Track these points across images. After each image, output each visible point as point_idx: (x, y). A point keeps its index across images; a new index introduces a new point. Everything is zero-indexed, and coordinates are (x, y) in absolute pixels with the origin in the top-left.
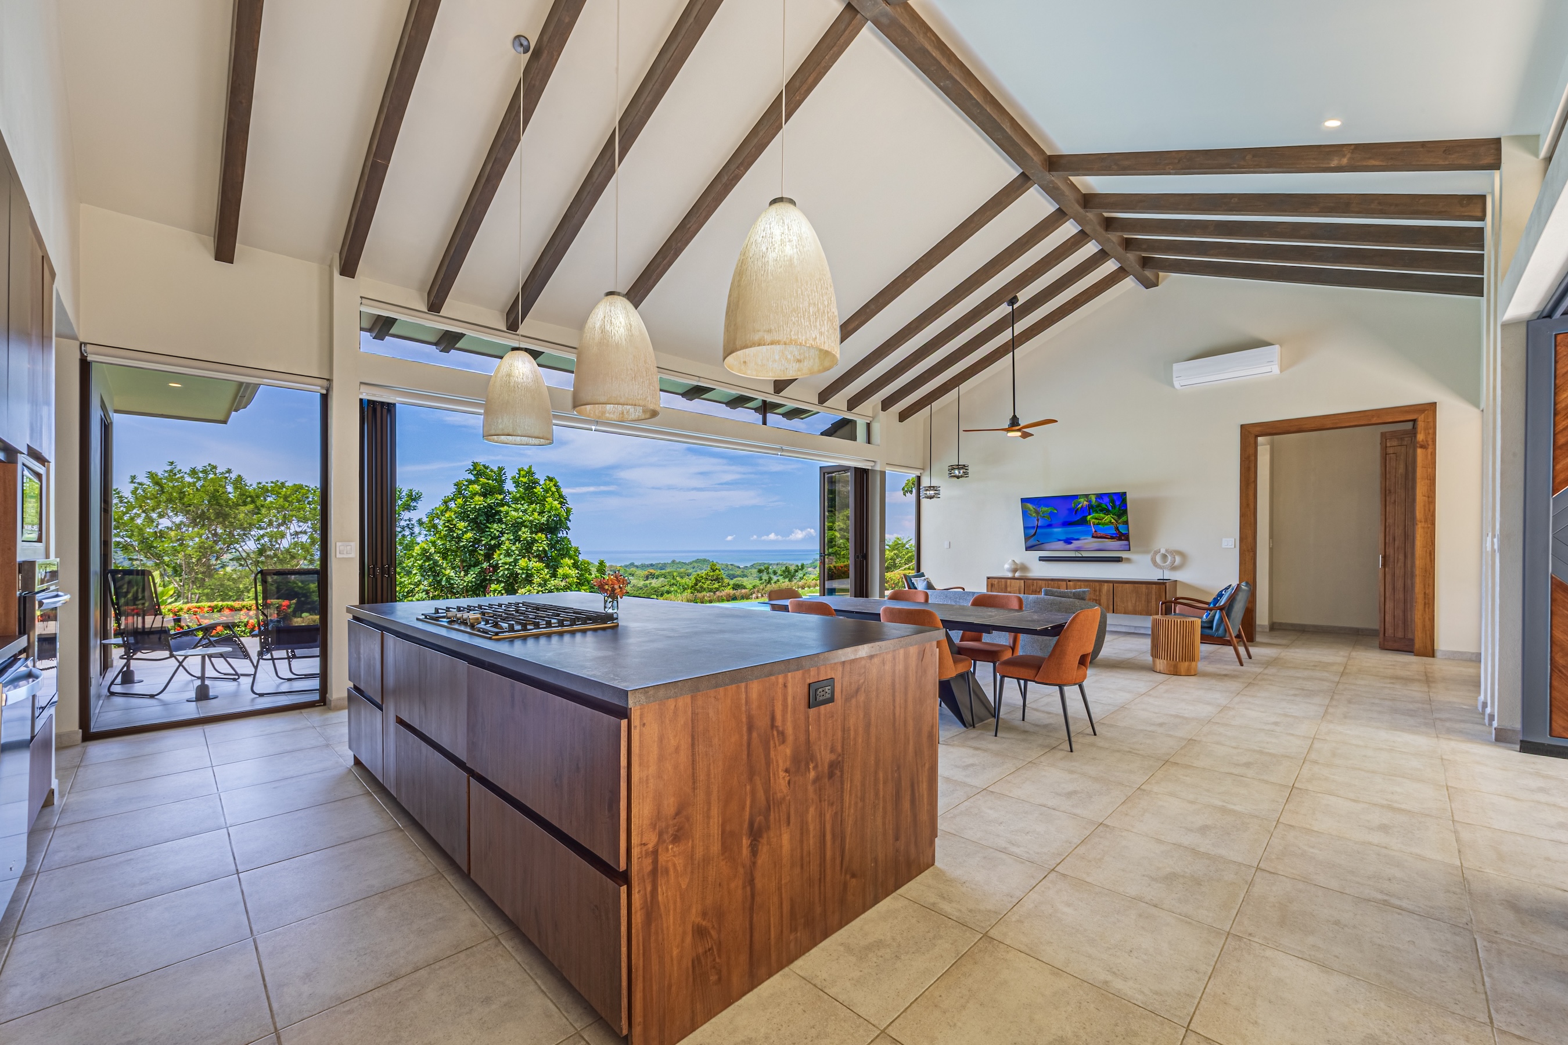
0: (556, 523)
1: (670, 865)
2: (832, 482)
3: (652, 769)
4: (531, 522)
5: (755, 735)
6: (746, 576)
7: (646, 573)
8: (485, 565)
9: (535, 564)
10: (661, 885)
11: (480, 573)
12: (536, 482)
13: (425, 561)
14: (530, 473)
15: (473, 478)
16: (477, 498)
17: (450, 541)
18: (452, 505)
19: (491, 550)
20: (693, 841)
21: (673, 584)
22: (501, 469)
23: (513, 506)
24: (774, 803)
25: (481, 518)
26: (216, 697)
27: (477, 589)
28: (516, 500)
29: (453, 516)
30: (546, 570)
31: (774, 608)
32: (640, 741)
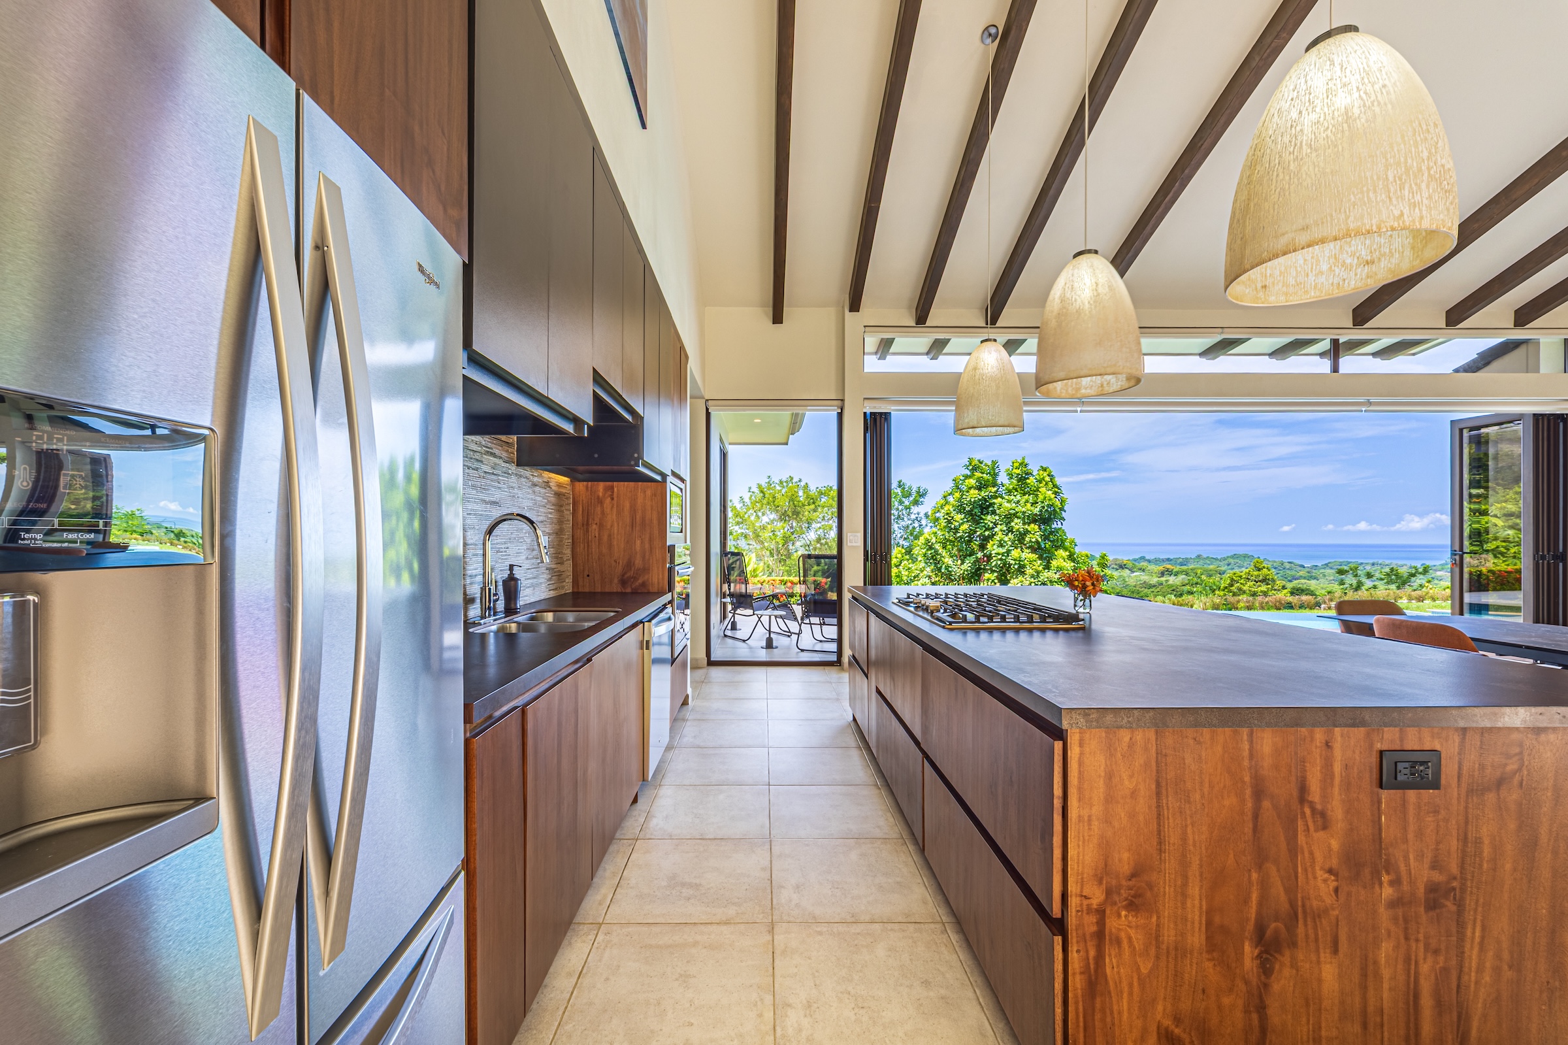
0: (1050, 514)
1: (1123, 935)
2: (1480, 442)
3: (1097, 810)
4: (1024, 513)
5: (1266, 804)
6: (1316, 578)
7: (1161, 568)
8: (980, 555)
9: (1027, 555)
10: (1110, 955)
11: (974, 562)
12: (1029, 474)
13: (927, 550)
14: (1023, 464)
15: (969, 473)
16: (972, 491)
17: (948, 532)
18: (951, 499)
19: (985, 540)
20: (1158, 918)
21: (1197, 584)
22: (994, 463)
23: (1007, 497)
24: (1305, 912)
25: (976, 510)
26: (777, 648)
27: (972, 577)
28: (1009, 492)
29: (952, 510)
30: (1039, 562)
31: (1349, 627)
32: (1080, 771)
